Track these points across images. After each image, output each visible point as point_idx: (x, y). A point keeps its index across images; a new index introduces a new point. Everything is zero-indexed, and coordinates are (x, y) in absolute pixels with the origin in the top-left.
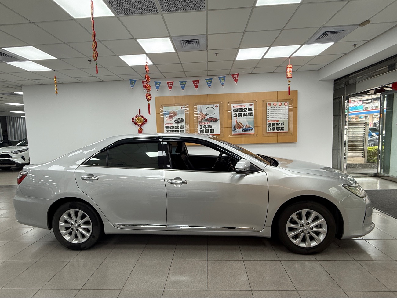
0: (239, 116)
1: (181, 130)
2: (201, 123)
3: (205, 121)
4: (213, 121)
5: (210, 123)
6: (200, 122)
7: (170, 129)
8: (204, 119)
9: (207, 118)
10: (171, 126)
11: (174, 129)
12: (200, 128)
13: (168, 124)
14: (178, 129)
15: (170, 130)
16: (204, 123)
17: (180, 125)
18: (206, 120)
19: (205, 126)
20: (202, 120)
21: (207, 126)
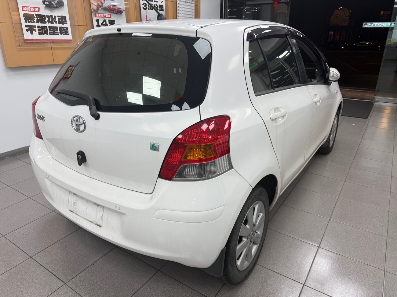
0: (149, 10)
1: (61, 25)
2: (97, 15)
3: (103, 12)
4: (116, 14)
5: (112, 15)
6: (96, 11)
7: (35, 21)
8: (102, 6)
9: (106, 4)
10: (38, 13)
11: (45, 22)
12: (97, 26)
13: (29, 9)
14: (54, 25)
15: (36, 24)
16: (102, 16)
17: (56, 13)
18: (105, 9)
19: (105, 21)
20: (98, 9)
21: (108, 22)
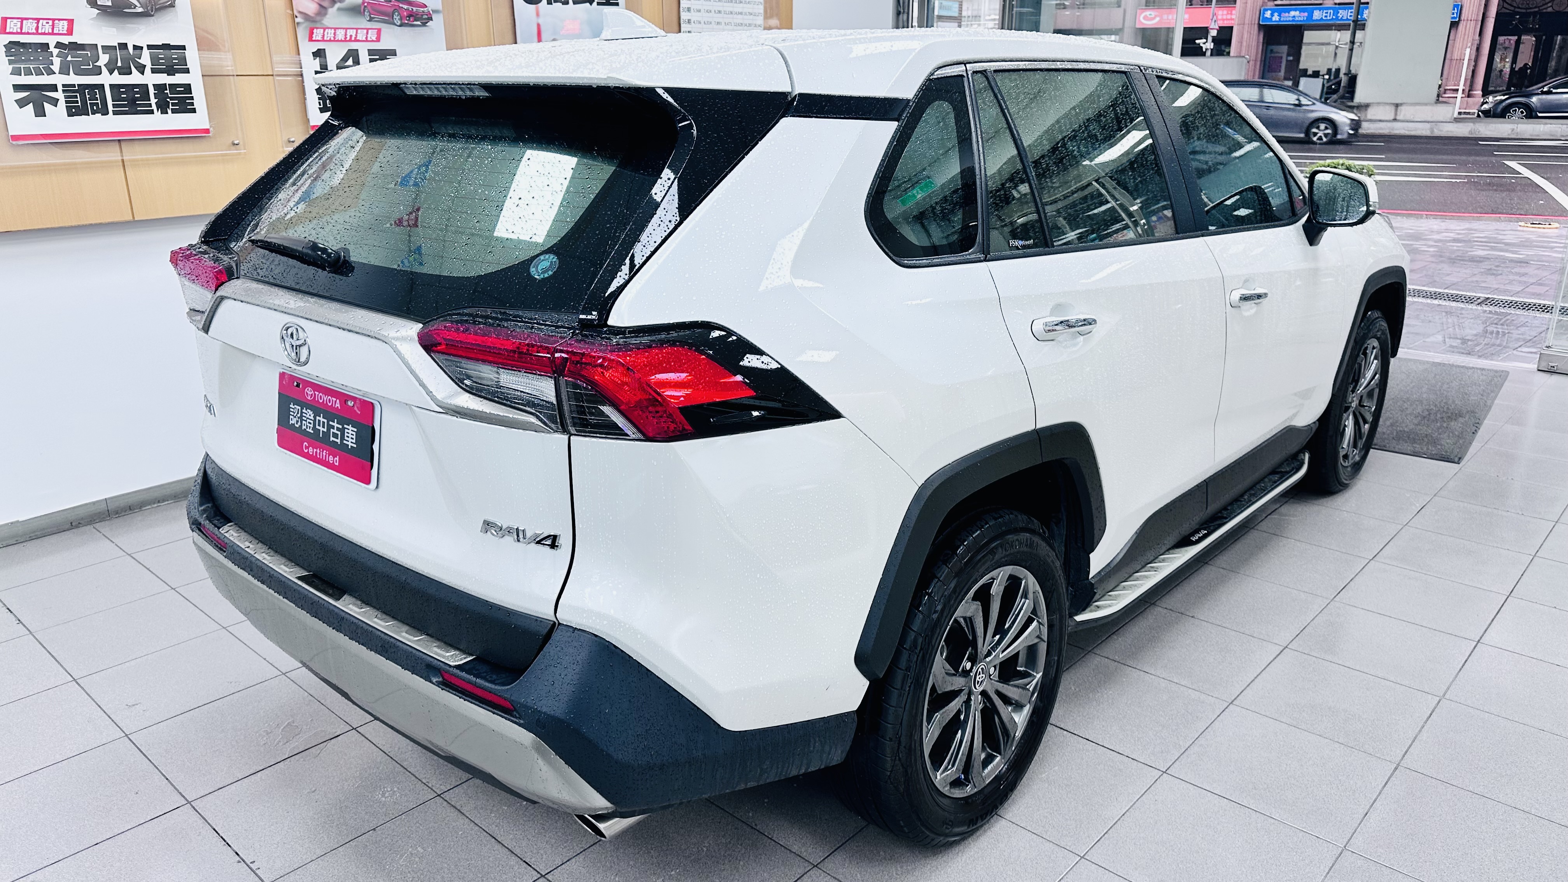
0: (550, 3)
1: (163, 79)
2: (318, 34)
3: (346, 21)
4: (402, 25)
5: (386, 29)
6: (315, 20)
7: (56, 67)
10: (65, 40)
11: (96, 71)
13: (29, 26)
14: (135, 78)
15: (59, 80)
16: (340, 35)
17: (144, 35)
18: (355, 11)
19: (353, 53)
21: (364, 60)
